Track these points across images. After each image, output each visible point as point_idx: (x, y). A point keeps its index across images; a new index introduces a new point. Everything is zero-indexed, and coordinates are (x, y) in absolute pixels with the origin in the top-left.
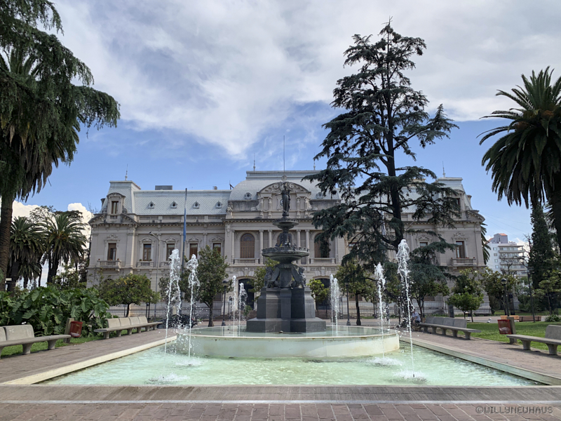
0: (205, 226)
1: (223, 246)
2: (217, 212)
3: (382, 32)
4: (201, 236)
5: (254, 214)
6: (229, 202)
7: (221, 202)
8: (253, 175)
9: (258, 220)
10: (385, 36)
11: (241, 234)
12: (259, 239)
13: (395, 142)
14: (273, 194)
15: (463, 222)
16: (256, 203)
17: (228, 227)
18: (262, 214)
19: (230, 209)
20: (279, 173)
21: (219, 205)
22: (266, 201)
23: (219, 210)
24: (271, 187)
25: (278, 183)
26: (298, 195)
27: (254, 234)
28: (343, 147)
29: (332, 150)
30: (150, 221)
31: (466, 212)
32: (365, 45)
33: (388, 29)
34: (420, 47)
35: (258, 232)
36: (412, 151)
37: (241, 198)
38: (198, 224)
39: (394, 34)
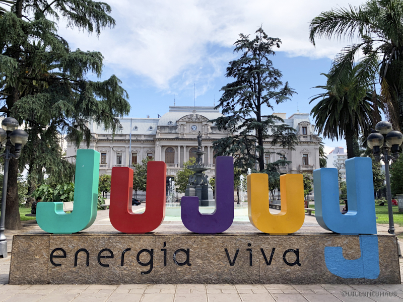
0: (142, 142)
1: (154, 155)
2: (150, 133)
3: (257, 31)
4: (139, 149)
5: (175, 135)
6: (158, 127)
7: (152, 126)
8: (174, 109)
9: (177, 139)
10: (258, 34)
11: (166, 148)
12: (177, 151)
13: (261, 100)
14: (187, 122)
15: (308, 142)
16: (175, 127)
17: (157, 143)
18: (179, 135)
19: (158, 131)
20: (191, 108)
21: (151, 128)
22: (182, 127)
23: (151, 131)
24: (186, 117)
25: (190, 115)
26: (204, 123)
27: (174, 148)
28: (231, 102)
29: (225, 104)
30: (106, 138)
31: (310, 136)
32: (246, 40)
33: (260, 30)
34: (278, 43)
35: (177, 147)
36: (271, 105)
37: (165, 124)
38: (137, 141)
39: (264, 33)
